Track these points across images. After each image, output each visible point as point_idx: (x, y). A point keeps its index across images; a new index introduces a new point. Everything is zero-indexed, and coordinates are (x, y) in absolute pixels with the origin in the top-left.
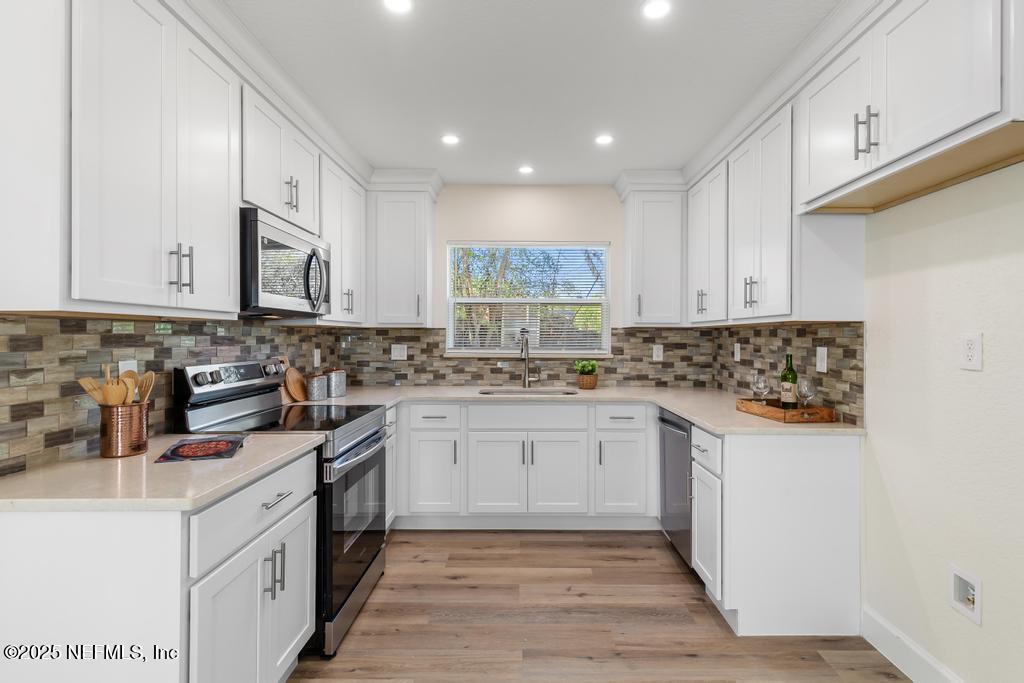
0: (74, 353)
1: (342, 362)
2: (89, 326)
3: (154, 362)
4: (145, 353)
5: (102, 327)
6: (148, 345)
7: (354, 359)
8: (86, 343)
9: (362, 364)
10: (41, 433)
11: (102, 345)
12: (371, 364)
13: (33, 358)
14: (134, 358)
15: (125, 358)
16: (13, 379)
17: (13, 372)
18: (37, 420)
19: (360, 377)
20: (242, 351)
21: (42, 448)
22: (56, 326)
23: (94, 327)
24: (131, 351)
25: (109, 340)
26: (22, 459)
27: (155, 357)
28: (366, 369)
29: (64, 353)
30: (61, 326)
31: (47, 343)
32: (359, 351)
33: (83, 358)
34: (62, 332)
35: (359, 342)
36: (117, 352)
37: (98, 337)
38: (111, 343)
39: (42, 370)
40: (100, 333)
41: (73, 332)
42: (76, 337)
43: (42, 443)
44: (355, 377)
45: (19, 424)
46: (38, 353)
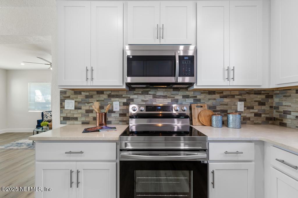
0: (100, 99)
1: (275, 111)
2: (105, 92)
3: (126, 103)
4: (123, 100)
5: (109, 93)
6: (124, 98)
7: (281, 109)
8: (104, 97)
9: (286, 113)
10: (92, 117)
11: (108, 97)
12: (292, 113)
13: (90, 100)
14: (119, 101)
15: (115, 101)
16: (86, 104)
17: (86, 102)
18: (91, 114)
19: (285, 121)
20: (172, 101)
21: (92, 120)
22: (95, 93)
23: (106, 93)
24: (117, 99)
25: (110, 96)
26: (88, 121)
27: (127, 101)
28: (288, 116)
29: (98, 99)
30: (97, 93)
31: (94, 96)
32: (284, 104)
33: (103, 100)
34: (97, 94)
35: (284, 98)
36: (112, 99)
37: (107, 95)
38: (111, 97)
39: (92, 103)
40: (108, 94)
41: (100, 94)
42: (101, 95)
43: (92, 119)
44: (282, 120)
45: (87, 114)
46: (92, 99)
